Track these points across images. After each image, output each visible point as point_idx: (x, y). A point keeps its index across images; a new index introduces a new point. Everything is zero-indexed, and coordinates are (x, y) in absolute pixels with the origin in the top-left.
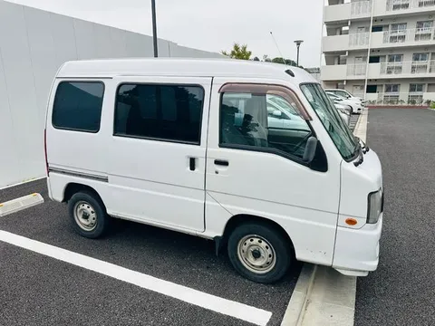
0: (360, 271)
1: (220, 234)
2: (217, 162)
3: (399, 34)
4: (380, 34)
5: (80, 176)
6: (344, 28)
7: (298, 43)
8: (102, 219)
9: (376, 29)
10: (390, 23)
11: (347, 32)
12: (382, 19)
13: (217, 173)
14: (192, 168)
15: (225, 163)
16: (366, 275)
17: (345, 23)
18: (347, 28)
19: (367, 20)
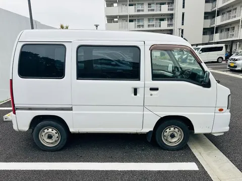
0: (219, 133)
1: (152, 130)
2: (152, 89)
3: (141, 24)
4: (132, 24)
5: (46, 109)
6: (115, 20)
7: (97, 26)
8: (65, 136)
9: (131, 21)
10: (136, 18)
11: (117, 22)
12: (133, 16)
13: (151, 95)
14: (135, 94)
15: (157, 89)
16: (223, 134)
17: (116, 17)
18: (117, 20)
19: (126, 16)
